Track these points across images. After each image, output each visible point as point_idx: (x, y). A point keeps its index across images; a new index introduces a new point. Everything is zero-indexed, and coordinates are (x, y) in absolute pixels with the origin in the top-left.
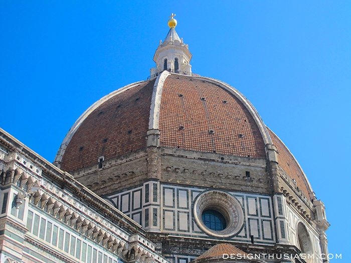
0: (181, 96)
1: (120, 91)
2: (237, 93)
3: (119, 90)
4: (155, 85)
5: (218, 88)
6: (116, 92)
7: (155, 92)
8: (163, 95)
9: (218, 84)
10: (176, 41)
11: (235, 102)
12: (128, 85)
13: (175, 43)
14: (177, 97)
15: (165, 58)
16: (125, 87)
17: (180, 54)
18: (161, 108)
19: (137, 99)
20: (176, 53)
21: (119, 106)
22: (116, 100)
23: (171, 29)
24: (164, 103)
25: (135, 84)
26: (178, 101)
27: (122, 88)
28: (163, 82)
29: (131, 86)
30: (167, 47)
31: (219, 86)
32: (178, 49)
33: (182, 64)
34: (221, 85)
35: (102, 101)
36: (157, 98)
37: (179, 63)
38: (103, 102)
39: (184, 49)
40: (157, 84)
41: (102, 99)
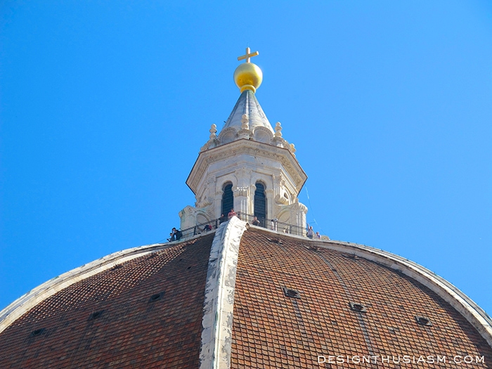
0: (292, 294)
1: (91, 269)
2: (457, 297)
3: (88, 266)
4: (213, 256)
5: (397, 278)
6: (81, 273)
7: (217, 276)
8: (239, 288)
9: (394, 266)
10: (261, 130)
11: (452, 324)
12: (115, 254)
13: (257, 135)
14: (279, 297)
15: (225, 179)
16: (107, 257)
17: (273, 169)
18: (236, 328)
19: (156, 297)
20: (261, 165)
21: (96, 315)
22: (86, 296)
23: (244, 95)
24: (241, 310)
25: (136, 252)
26: (284, 311)
27: (97, 262)
28: (234, 247)
29: (123, 256)
30: (233, 146)
31: (399, 272)
32: (266, 154)
33: (278, 201)
34: (405, 271)
35: (36, 295)
36: (224, 297)
37: (268, 196)
38: (39, 300)
39: (284, 156)
40: (220, 252)
41: (36, 289)
